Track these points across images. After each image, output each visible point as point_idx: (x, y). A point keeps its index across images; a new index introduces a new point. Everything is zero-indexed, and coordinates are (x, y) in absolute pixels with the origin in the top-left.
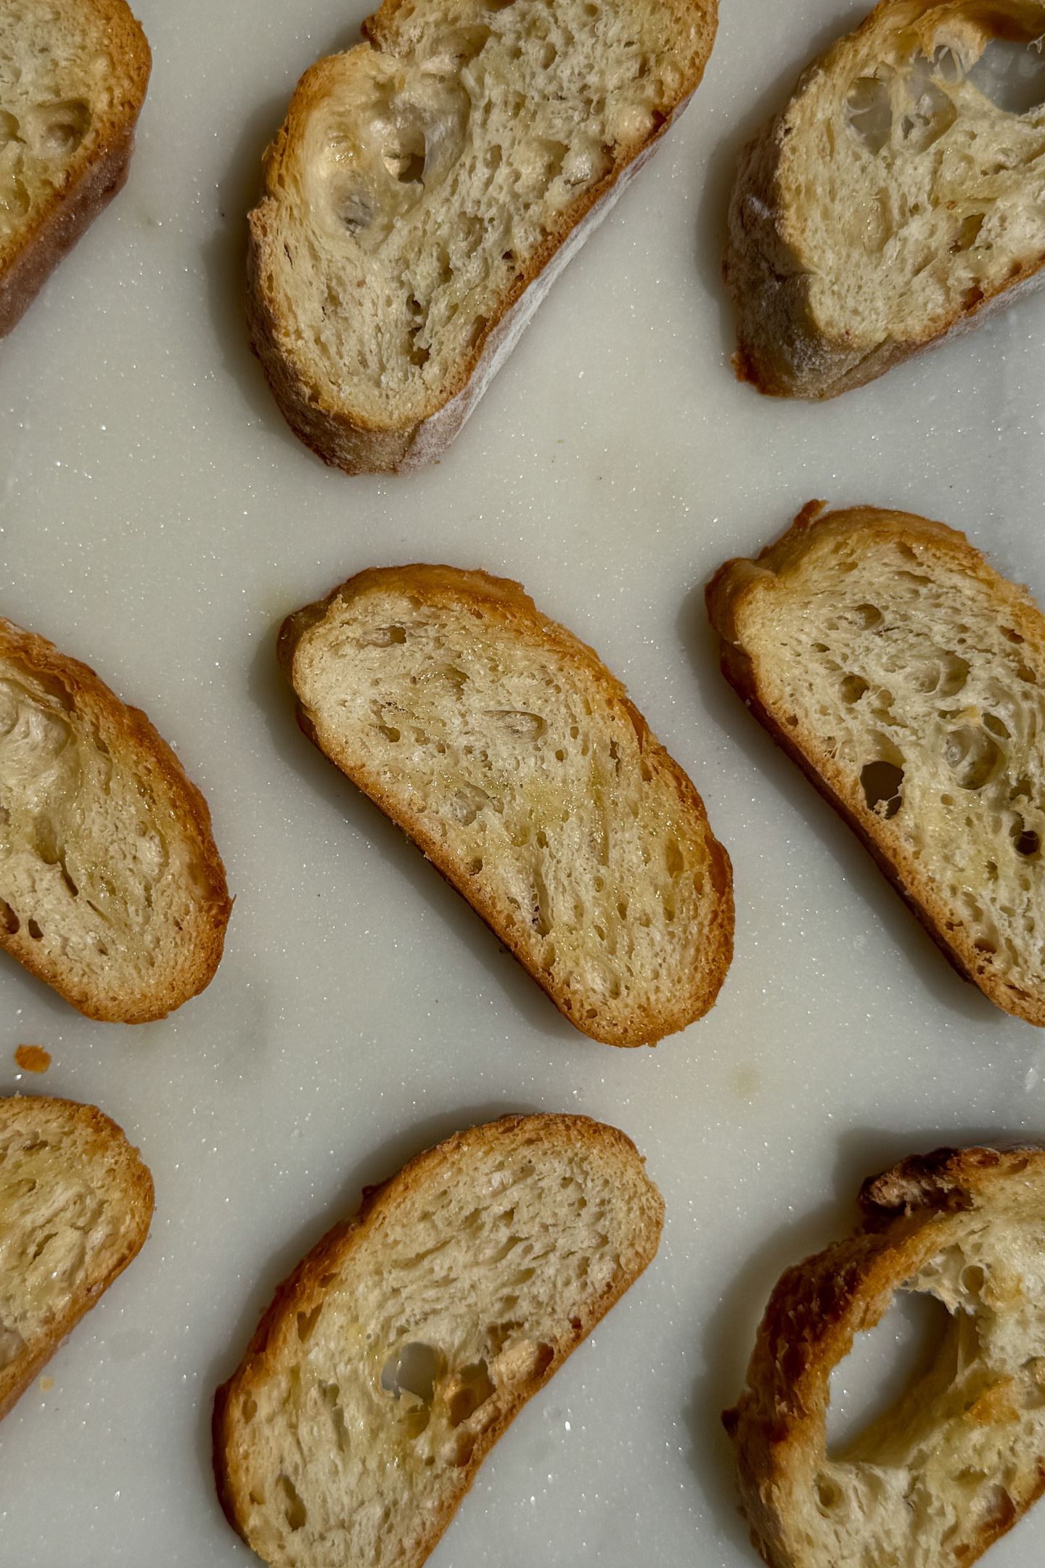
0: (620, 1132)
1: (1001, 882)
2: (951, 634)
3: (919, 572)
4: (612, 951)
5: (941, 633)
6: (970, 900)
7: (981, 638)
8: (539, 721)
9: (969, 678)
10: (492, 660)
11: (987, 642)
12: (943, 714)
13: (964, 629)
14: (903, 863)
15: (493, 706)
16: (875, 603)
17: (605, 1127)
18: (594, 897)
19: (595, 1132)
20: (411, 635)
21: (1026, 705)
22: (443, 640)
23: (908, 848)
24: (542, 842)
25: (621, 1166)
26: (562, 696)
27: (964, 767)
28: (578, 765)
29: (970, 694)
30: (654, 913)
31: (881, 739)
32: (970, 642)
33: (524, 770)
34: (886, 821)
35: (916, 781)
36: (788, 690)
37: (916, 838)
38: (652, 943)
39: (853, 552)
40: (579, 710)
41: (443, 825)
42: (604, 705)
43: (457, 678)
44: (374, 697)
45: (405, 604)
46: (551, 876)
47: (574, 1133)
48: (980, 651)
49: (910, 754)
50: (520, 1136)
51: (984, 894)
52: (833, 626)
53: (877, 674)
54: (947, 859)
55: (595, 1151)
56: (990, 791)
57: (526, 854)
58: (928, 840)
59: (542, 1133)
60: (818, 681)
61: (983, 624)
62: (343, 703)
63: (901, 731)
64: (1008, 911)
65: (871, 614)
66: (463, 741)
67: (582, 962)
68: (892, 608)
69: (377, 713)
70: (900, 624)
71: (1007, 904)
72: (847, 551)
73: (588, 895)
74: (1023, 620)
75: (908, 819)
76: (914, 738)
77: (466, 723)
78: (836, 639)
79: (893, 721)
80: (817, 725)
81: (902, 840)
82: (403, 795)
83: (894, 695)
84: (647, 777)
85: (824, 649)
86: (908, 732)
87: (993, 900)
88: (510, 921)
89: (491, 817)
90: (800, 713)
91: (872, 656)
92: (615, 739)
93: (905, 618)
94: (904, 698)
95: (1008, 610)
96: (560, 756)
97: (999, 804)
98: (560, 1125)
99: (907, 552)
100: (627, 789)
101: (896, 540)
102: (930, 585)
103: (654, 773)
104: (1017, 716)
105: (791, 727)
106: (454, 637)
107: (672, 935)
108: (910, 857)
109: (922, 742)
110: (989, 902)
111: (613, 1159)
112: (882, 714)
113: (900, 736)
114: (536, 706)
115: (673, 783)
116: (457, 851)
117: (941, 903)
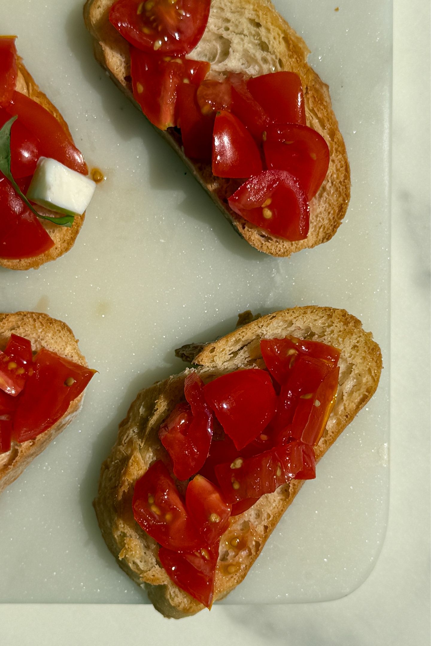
0: (64, 324)
2: (220, 24)
7: (237, 26)
17: (56, 320)
19: (51, 323)
25: (64, 344)
47: (38, 324)
48: (237, 34)
50: (6, 324)
55: (50, 335)
59: (19, 323)
74: (261, 13)
95: (252, 7)
98: (30, 319)
111: (60, 340)
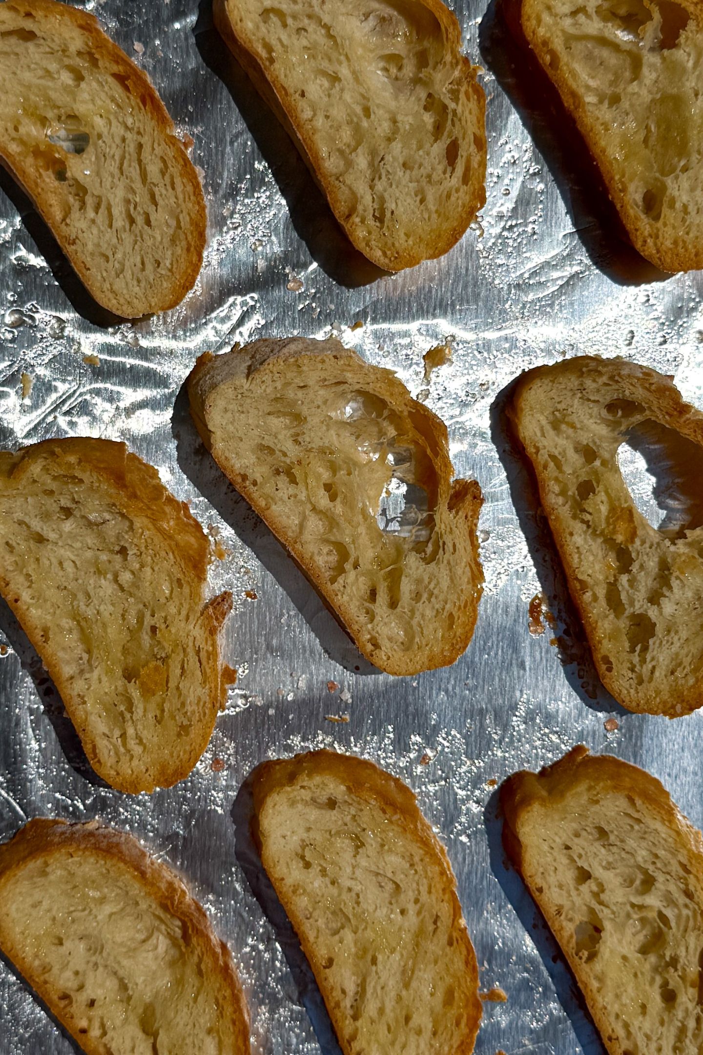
1: (647, 1017)
3: (636, 815)
4: (393, 1043)
5: (642, 855)
6: (626, 1026)
8: (398, 886)
9: (653, 888)
10: (382, 839)
11: (669, 868)
12: (633, 905)
13: (656, 856)
14: (590, 993)
15: (373, 868)
16: (606, 828)
18: (394, 1007)
20: (339, 807)
21: (685, 912)
22: (357, 818)
23: (595, 984)
24: (374, 961)
26: (416, 878)
27: (641, 937)
28: (412, 920)
29: (652, 897)
30: (426, 1028)
31: (592, 911)
32: (659, 865)
33: (378, 913)
34: (584, 964)
35: (608, 944)
36: (541, 870)
37: (600, 979)
38: (418, 1047)
39: (598, 793)
40: (424, 889)
41: (318, 931)
42: (441, 891)
43: (359, 844)
44: (304, 838)
45: (343, 788)
46: (373, 984)
49: (608, 925)
51: (636, 1022)
52: (577, 835)
53: (598, 872)
54: (617, 996)
56: (652, 959)
57: (361, 965)
58: (609, 982)
60: (561, 868)
61: (669, 856)
62: (284, 837)
63: (606, 910)
64: (648, 1037)
65: (602, 833)
66: (348, 883)
67: (372, 1044)
68: (616, 833)
69: (303, 849)
70: (618, 843)
71: (649, 1033)
72: (595, 793)
73: (389, 1005)
75: (598, 966)
76: (612, 916)
77: (354, 873)
78: (578, 845)
79: (601, 903)
80: (555, 895)
81: (592, 978)
82: (299, 905)
83: (605, 887)
84: (450, 944)
85: (568, 848)
86: (609, 911)
87: (640, 1028)
88: (338, 1005)
89: (348, 936)
90: (545, 887)
91: (597, 859)
92: (439, 914)
93: (622, 841)
94: (612, 891)
96: (403, 912)
97: (656, 969)
99: (631, 800)
100: (435, 946)
101: (627, 793)
102: (642, 825)
103: (455, 943)
104: (679, 917)
105: (538, 894)
106: (365, 819)
107: (432, 1046)
108: (595, 991)
109: (617, 920)
110: (637, 1029)
112: (596, 895)
113: (604, 914)
114: (400, 878)
115: (465, 952)
116: (320, 951)
117: (608, 1023)
